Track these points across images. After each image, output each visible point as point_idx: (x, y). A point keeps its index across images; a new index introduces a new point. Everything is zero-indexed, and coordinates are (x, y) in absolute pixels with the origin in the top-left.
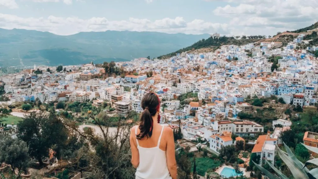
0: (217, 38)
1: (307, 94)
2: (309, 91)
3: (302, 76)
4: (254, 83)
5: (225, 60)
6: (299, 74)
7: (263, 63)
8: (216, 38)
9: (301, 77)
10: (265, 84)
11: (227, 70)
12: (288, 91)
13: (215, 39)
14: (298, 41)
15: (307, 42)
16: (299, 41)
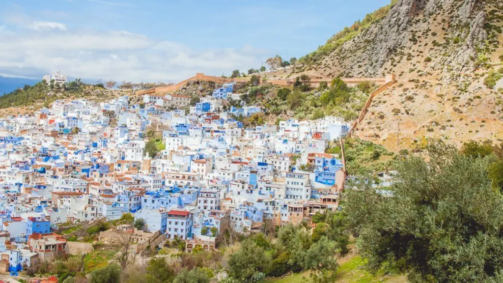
0: (58, 85)
1: (202, 208)
2: (205, 202)
3: (203, 168)
4: (92, 186)
5: (50, 133)
6: (197, 164)
7: (128, 140)
8: (55, 83)
9: (201, 171)
10: (117, 187)
11: (40, 157)
12: (163, 203)
13: (52, 87)
14: (221, 94)
15: (236, 97)
16: (223, 94)
